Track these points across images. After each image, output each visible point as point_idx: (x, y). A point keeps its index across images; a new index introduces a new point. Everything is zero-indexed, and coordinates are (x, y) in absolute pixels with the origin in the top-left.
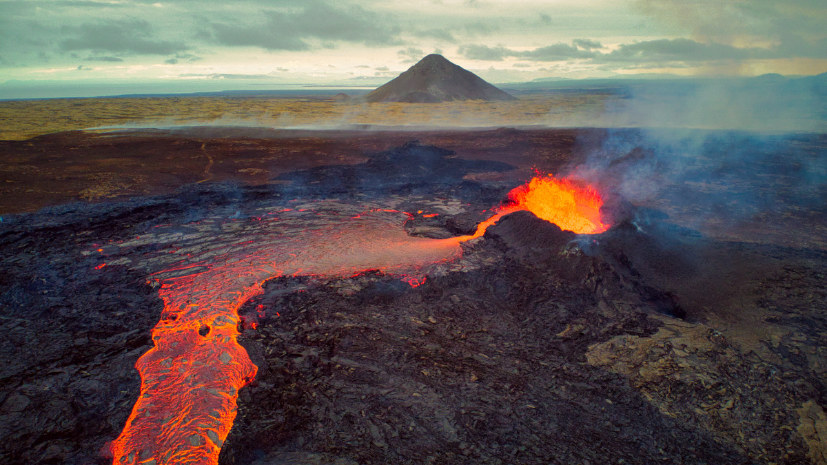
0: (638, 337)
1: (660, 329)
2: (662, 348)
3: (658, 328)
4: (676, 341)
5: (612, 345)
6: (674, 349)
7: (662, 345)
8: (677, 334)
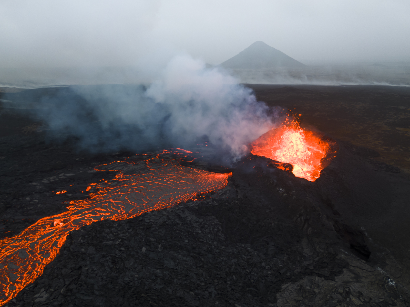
0: (323, 279)
1: (345, 271)
2: (341, 294)
3: (343, 269)
4: (355, 287)
5: (301, 286)
6: (351, 296)
7: (341, 291)
8: (357, 278)
